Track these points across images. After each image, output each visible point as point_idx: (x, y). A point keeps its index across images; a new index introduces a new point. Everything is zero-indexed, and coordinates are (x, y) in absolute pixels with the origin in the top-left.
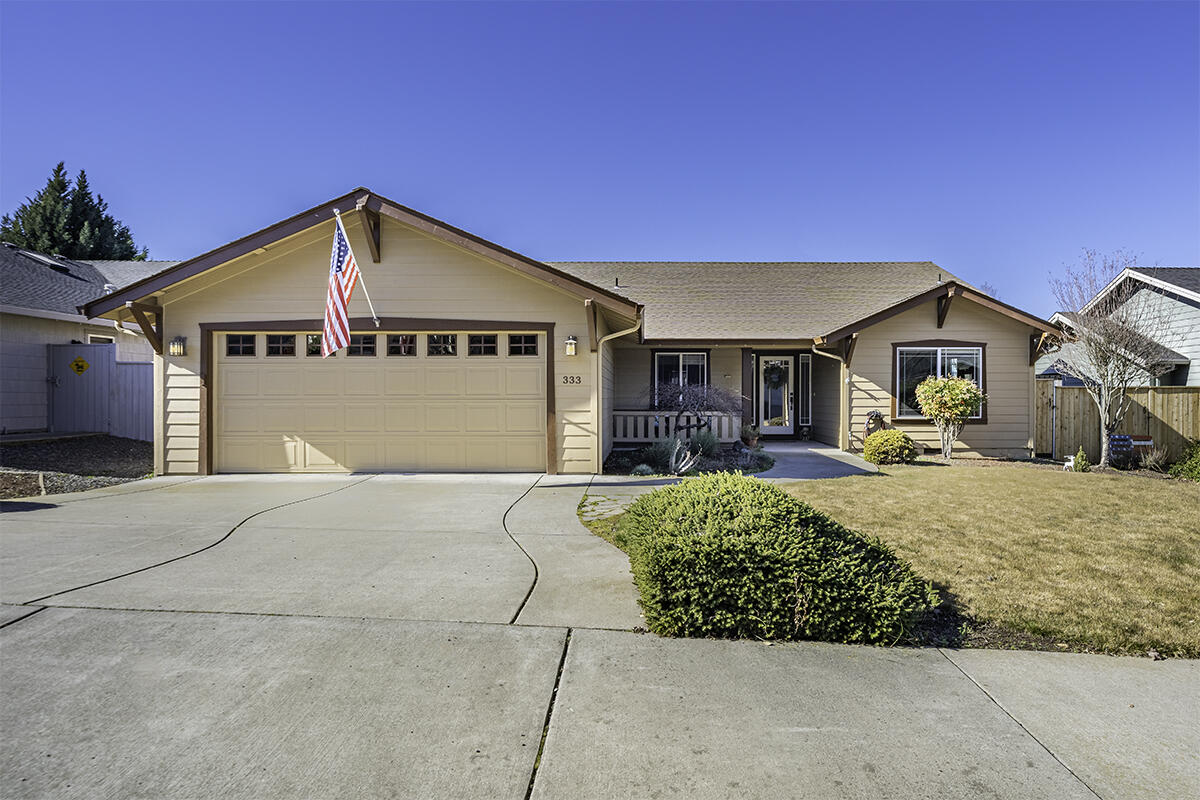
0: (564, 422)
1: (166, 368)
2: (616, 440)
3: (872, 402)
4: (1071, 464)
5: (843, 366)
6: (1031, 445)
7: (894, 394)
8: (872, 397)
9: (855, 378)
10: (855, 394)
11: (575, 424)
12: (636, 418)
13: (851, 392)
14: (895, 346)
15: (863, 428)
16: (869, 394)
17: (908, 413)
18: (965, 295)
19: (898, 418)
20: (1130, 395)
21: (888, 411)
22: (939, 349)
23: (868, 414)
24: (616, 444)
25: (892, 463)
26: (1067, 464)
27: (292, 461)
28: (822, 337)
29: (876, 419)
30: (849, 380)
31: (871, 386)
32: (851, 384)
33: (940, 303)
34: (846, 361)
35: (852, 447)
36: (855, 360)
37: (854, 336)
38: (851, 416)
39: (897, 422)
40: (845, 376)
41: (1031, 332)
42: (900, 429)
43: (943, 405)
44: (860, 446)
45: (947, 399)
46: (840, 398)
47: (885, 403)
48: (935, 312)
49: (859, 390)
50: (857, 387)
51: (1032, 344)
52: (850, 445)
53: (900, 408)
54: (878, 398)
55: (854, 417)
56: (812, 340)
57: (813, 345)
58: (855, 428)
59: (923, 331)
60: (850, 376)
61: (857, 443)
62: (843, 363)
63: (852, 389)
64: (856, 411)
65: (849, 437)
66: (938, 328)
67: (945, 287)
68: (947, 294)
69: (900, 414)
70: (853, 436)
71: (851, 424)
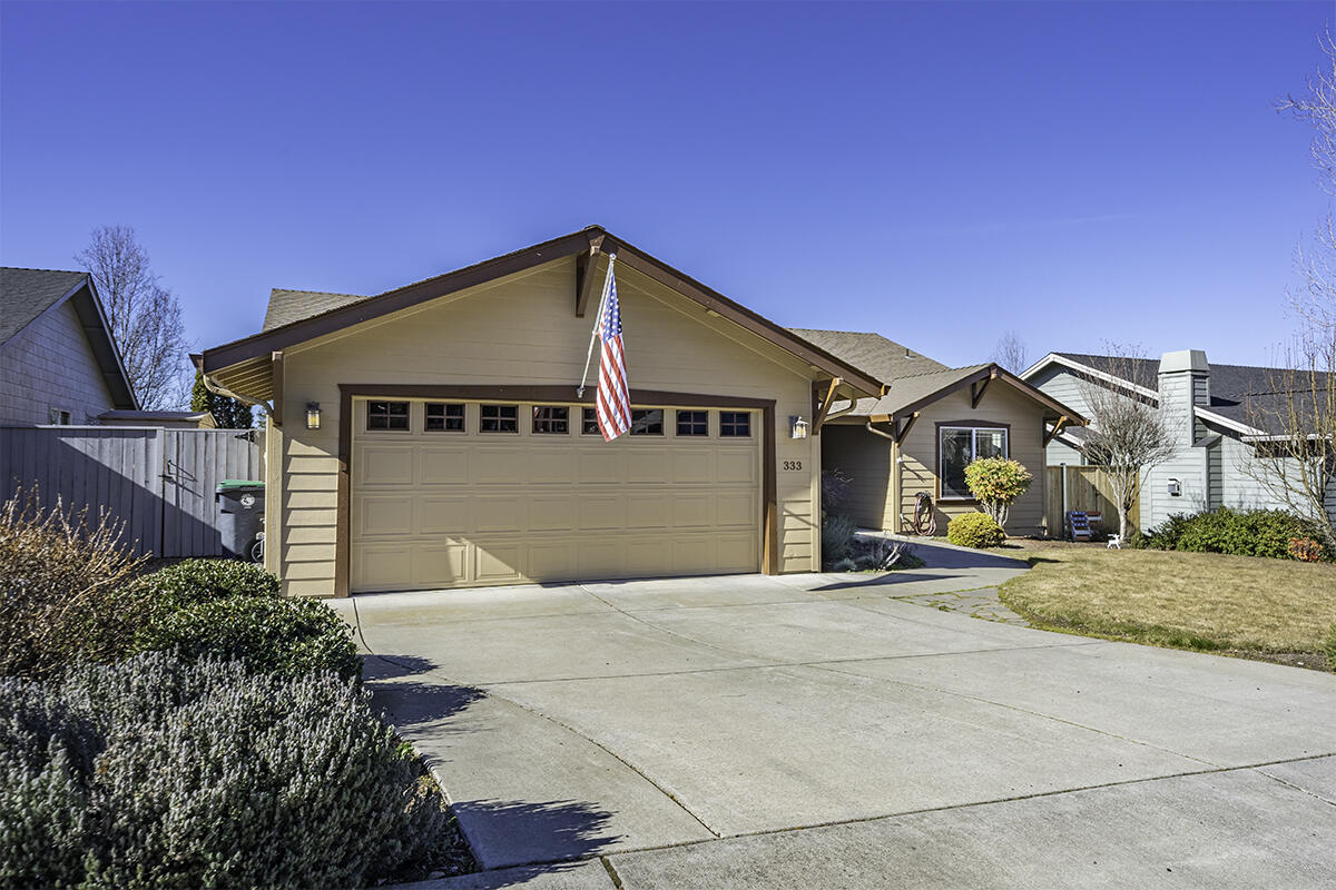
0: (785, 513)
1: (286, 446)
3: (919, 483)
4: (1116, 542)
5: (894, 445)
6: (1044, 523)
7: (937, 474)
8: (920, 478)
9: (905, 458)
10: (906, 474)
11: (796, 516)
13: (901, 472)
14: (938, 425)
15: (913, 509)
16: (917, 475)
17: (951, 495)
18: (1004, 377)
19: (941, 499)
20: (1083, 474)
21: (933, 492)
22: (974, 430)
23: (917, 495)
25: (988, 546)
26: (1111, 542)
27: (457, 572)
28: (890, 415)
29: (926, 501)
30: (899, 460)
31: (919, 466)
32: (902, 464)
33: (974, 385)
34: (899, 439)
35: (904, 530)
36: (907, 439)
37: (916, 414)
38: (901, 498)
39: (941, 503)
40: (895, 456)
41: (1043, 415)
42: (943, 510)
43: (1000, 486)
44: (910, 528)
45: (1004, 480)
46: (888, 479)
47: (931, 484)
48: (969, 392)
49: (908, 470)
50: (906, 467)
51: (1045, 426)
52: (901, 528)
53: (943, 489)
54: (924, 479)
55: (904, 498)
56: (869, 417)
57: (869, 424)
58: (906, 509)
59: (959, 410)
60: (901, 456)
61: (908, 525)
62: (895, 443)
63: (903, 469)
64: (906, 492)
65: (901, 520)
66: (973, 408)
67: (989, 368)
68: (990, 376)
69: (942, 495)
70: (904, 518)
71: (902, 506)
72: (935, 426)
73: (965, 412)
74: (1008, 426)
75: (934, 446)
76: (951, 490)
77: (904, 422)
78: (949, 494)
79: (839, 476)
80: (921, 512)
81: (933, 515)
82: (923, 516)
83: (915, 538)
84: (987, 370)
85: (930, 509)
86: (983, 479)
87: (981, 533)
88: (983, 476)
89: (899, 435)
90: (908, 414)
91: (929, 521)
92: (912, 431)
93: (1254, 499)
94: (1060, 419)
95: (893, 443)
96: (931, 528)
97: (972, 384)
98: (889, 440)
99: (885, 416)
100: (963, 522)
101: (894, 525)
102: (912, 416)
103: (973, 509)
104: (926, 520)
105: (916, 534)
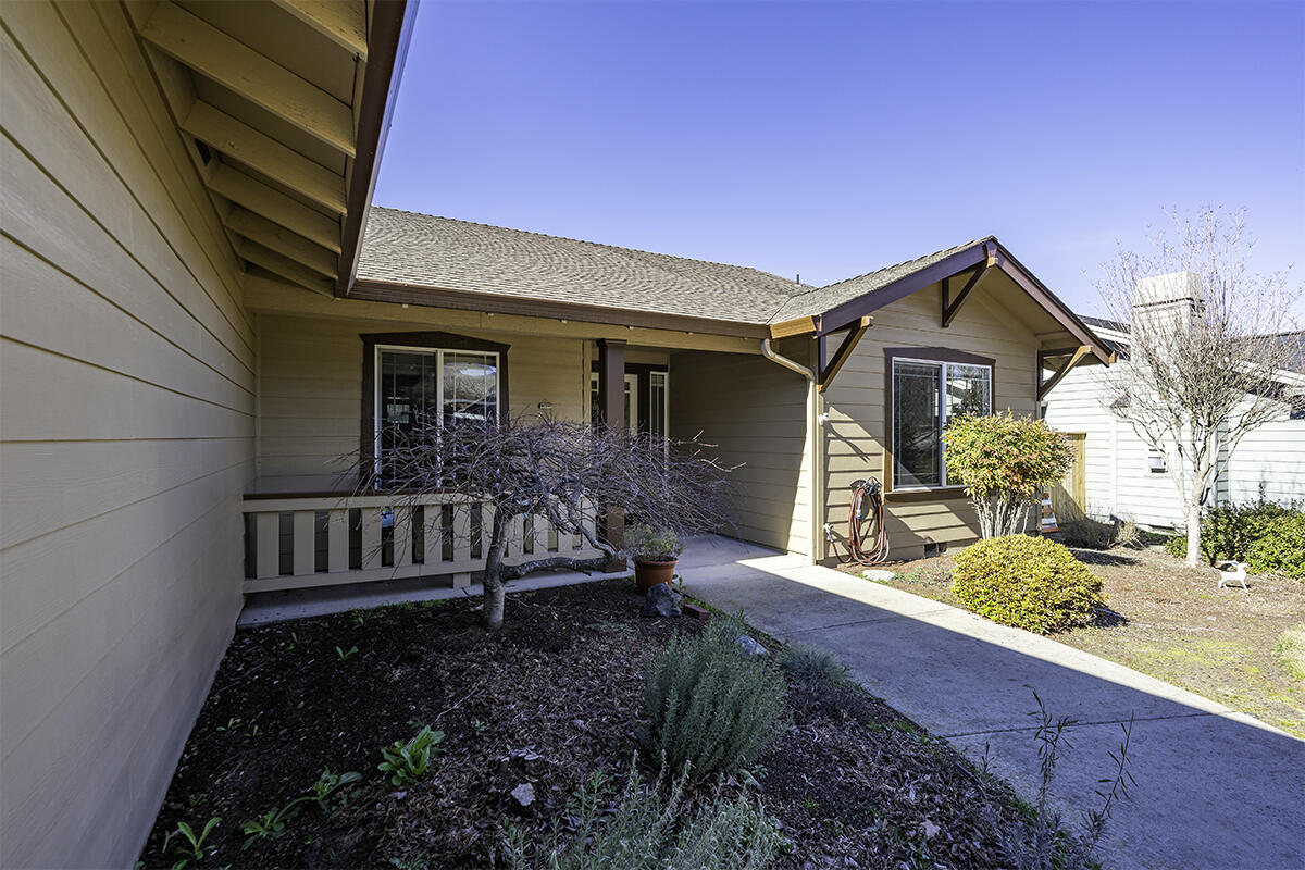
2: (257, 586)
3: (857, 462)
5: (813, 388)
7: (888, 449)
8: (859, 453)
9: (834, 414)
10: (836, 446)
12: (322, 519)
13: (827, 441)
14: (889, 353)
15: (846, 514)
16: (854, 447)
17: (909, 483)
19: (893, 490)
21: (881, 478)
22: (945, 365)
23: (853, 487)
24: (252, 600)
28: (816, 319)
29: (871, 497)
30: (821, 418)
31: (856, 430)
32: (827, 426)
33: (945, 283)
34: (824, 377)
35: (832, 554)
36: (838, 379)
37: (866, 321)
38: (827, 492)
39: (893, 499)
40: (815, 412)
41: (1038, 346)
42: (896, 511)
43: (1023, 469)
44: (843, 551)
45: (1032, 457)
46: (801, 455)
47: (876, 464)
48: (936, 299)
49: (839, 437)
50: (835, 433)
51: (1041, 364)
52: (827, 551)
53: (896, 472)
54: (866, 455)
55: (831, 492)
56: (768, 327)
57: (767, 342)
58: (834, 514)
59: (921, 330)
60: (826, 410)
61: (839, 545)
62: (815, 383)
63: (829, 435)
64: (834, 481)
65: (826, 535)
66: (943, 326)
67: (984, 247)
68: (986, 261)
69: (896, 483)
70: (832, 532)
71: (827, 508)
72: (883, 355)
73: (929, 333)
74: (992, 362)
75: (882, 393)
76: (908, 475)
77: (833, 343)
78: (905, 483)
80: (862, 520)
81: (882, 523)
82: (865, 526)
83: (855, 573)
84: (981, 250)
85: (876, 513)
86: (987, 454)
87: (1061, 596)
88: (988, 448)
89: (823, 370)
90: (848, 322)
91: (875, 535)
92: (849, 363)
93: (1289, 477)
94: (1074, 351)
95: (812, 384)
96: (884, 549)
97: (943, 280)
98: (804, 380)
99: (804, 321)
100: (1006, 563)
101: (812, 546)
102: (855, 327)
103: (942, 508)
104: (870, 533)
105: (853, 560)
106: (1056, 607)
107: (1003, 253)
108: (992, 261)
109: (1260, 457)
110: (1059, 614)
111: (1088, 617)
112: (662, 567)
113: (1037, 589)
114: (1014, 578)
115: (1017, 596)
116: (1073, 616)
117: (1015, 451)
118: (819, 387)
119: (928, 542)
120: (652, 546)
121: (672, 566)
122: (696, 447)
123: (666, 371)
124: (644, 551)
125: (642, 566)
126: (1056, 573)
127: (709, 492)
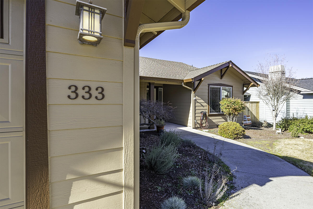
3: (202, 108)
7: (209, 105)
8: (202, 106)
9: (197, 98)
10: (197, 104)
13: (195, 103)
14: (209, 85)
15: (199, 118)
16: (201, 104)
21: (207, 111)
22: (221, 87)
23: (201, 113)
28: (192, 79)
29: (205, 115)
30: (194, 98)
31: (202, 101)
32: (195, 100)
34: (195, 90)
35: (196, 126)
36: (198, 90)
37: (203, 79)
38: (195, 114)
39: (210, 115)
40: (193, 97)
41: (243, 83)
42: (210, 118)
43: (235, 109)
44: (199, 126)
45: (237, 107)
46: (190, 106)
47: (206, 108)
48: (220, 73)
49: (198, 102)
50: (197, 101)
51: (243, 87)
52: (195, 126)
53: (210, 110)
54: (204, 106)
55: (196, 114)
56: (183, 80)
57: (183, 83)
58: (197, 118)
59: (216, 80)
60: (195, 97)
61: (198, 125)
62: (193, 91)
63: (196, 102)
64: (197, 111)
65: (195, 122)
66: (221, 79)
67: (229, 63)
68: (229, 66)
69: (210, 112)
70: (196, 122)
71: (195, 117)
72: (208, 85)
73: (218, 81)
74: (232, 86)
75: (207, 93)
76: (213, 110)
77: (197, 83)
78: (212, 112)
79: (170, 105)
80: (203, 119)
81: (207, 120)
82: (203, 121)
83: (201, 130)
84: (228, 63)
85: (206, 118)
86: (228, 106)
87: (236, 132)
88: (228, 105)
89: (195, 88)
90: (199, 79)
91: (206, 123)
92: (200, 87)
93: (302, 112)
94: (250, 84)
95: (192, 91)
96: (207, 126)
97: (221, 69)
98: (191, 90)
99: (190, 79)
100: (227, 126)
101: (192, 125)
102: (201, 80)
103: (221, 117)
104: (204, 122)
105: (201, 128)
106: (235, 134)
107: (233, 64)
108: (230, 66)
109: (296, 107)
110: (236, 136)
111: (242, 136)
112: (161, 127)
113: (232, 131)
114: (228, 129)
115: (228, 132)
116: (239, 136)
117: (234, 105)
118: (194, 92)
119: (217, 125)
120: (160, 123)
121: (164, 127)
122: (168, 104)
123: (162, 88)
124: (158, 125)
125: (158, 127)
126: (236, 128)
127: (170, 112)
